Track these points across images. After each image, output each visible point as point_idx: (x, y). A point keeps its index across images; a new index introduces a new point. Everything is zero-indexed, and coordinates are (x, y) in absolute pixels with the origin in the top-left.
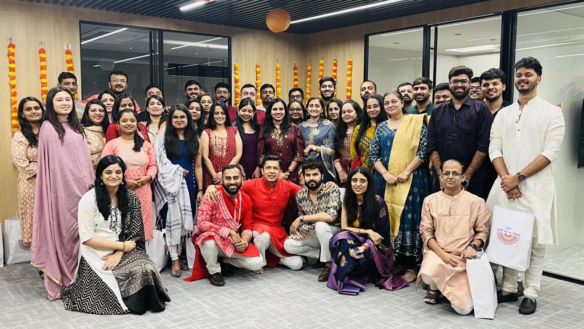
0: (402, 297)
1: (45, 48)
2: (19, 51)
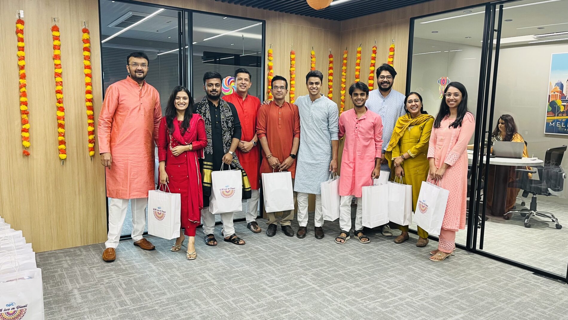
1: (59, 25)
2: (29, 29)
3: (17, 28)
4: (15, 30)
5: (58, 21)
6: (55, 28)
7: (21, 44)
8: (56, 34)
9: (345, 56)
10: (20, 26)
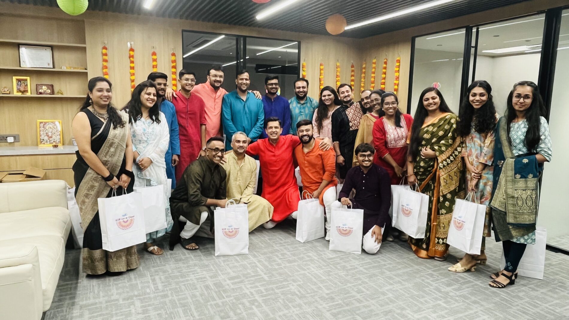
0: (434, 271)
1: (156, 51)
2: (137, 54)
3: (130, 54)
4: (128, 55)
5: (156, 49)
6: (154, 54)
7: (132, 65)
8: (155, 57)
9: (364, 66)
10: (132, 53)
